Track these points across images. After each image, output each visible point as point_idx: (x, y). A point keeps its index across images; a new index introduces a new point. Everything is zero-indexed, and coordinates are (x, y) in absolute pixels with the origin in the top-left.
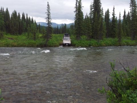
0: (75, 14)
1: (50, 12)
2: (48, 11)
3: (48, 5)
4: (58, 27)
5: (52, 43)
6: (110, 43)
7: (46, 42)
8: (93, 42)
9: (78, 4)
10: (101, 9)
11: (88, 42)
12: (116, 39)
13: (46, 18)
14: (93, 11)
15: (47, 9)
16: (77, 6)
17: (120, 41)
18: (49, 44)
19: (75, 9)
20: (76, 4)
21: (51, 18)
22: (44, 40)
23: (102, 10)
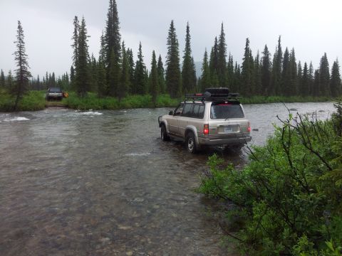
0: (73, 50)
1: (24, 41)
2: (20, 39)
3: (19, 27)
4: (38, 79)
5: (30, 104)
6: (139, 103)
7: (17, 102)
8: (111, 101)
9: (78, 32)
10: (121, 44)
11: (102, 101)
12: (148, 97)
13: (16, 53)
14: (107, 47)
15: (18, 34)
16: (76, 35)
17: (154, 99)
18: (23, 106)
19: (74, 41)
20: (76, 32)
21: (25, 53)
22: (12, 97)
23: (123, 45)
